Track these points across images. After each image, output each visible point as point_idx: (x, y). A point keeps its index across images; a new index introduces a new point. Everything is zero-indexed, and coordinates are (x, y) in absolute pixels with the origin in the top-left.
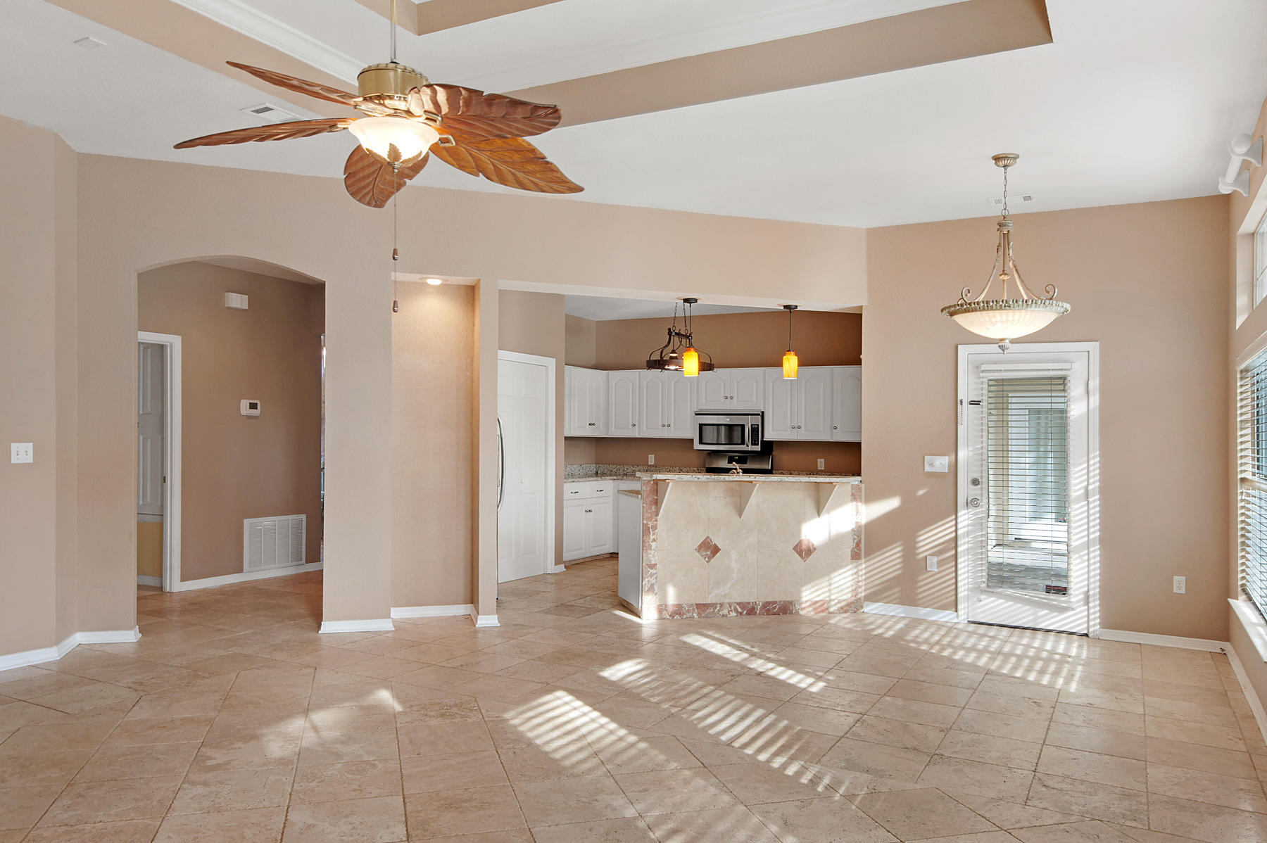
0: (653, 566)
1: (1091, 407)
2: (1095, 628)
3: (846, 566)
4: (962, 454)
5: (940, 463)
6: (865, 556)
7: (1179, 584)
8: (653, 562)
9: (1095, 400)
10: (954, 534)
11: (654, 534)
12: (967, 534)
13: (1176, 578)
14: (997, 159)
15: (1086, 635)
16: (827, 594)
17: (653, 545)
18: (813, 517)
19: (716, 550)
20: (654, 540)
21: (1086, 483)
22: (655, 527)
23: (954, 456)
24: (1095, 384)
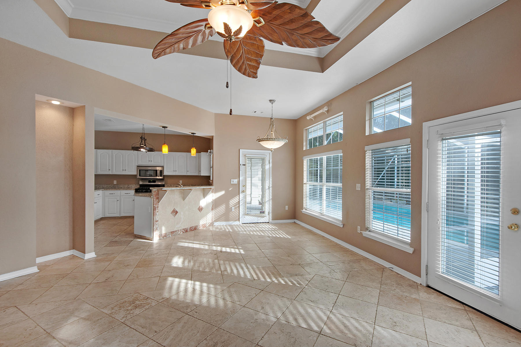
0: (157, 221)
1: (270, 166)
2: (271, 221)
3: (210, 212)
4: (241, 178)
5: (235, 181)
6: (215, 209)
7: (287, 208)
8: (157, 220)
9: (271, 165)
10: (238, 200)
11: (157, 210)
12: (242, 200)
13: (286, 206)
14: (270, 101)
15: (268, 222)
16: (206, 221)
17: (157, 213)
18: (203, 199)
19: (177, 212)
20: (157, 212)
21: (269, 185)
22: (158, 207)
23: (238, 179)
24: (271, 161)
